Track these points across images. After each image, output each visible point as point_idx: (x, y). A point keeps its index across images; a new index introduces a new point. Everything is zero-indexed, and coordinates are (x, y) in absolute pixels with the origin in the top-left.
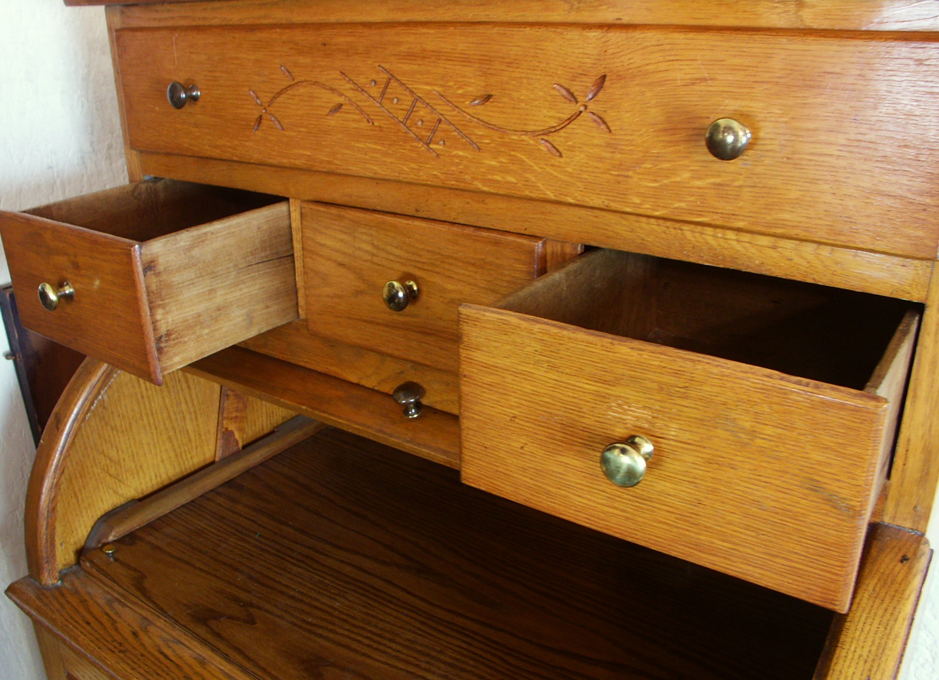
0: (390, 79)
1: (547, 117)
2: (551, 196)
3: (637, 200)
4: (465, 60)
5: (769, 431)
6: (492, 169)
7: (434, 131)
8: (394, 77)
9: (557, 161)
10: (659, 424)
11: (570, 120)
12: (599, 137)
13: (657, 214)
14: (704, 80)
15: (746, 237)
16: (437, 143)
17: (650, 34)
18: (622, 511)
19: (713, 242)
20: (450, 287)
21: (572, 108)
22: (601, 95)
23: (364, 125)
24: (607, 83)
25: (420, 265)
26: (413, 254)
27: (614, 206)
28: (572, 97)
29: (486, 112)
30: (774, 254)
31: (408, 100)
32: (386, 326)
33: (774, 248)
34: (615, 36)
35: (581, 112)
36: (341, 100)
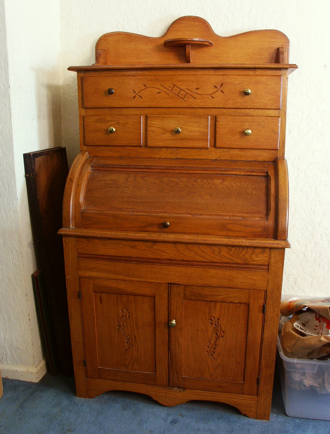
0: (174, 86)
1: (211, 91)
2: (212, 106)
3: (229, 105)
4: (193, 82)
5: (266, 124)
6: (199, 103)
7: (185, 96)
8: (175, 85)
9: (213, 99)
10: (251, 127)
11: (216, 92)
12: (222, 94)
13: (233, 107)
14: (241, 83)
15: (249, 110)
16: (186, 98)
17: (231, 76)
18: (245, 143)
19: (244, 112)
20: (189, 128)
21: (217, 89)
22: (222, 87)
23: (167, 96)
24: (223, 85)
25: (181, 125)
26: (179, 122)
27: (225, 107)
28: (216, 87)
29: (197, 91)
30: (254, 112)
31: (179, 90)
32: (171, 140)
33: (254, 111)
34: (224, 76)
35: (218, 90)
36: (160, 91)
